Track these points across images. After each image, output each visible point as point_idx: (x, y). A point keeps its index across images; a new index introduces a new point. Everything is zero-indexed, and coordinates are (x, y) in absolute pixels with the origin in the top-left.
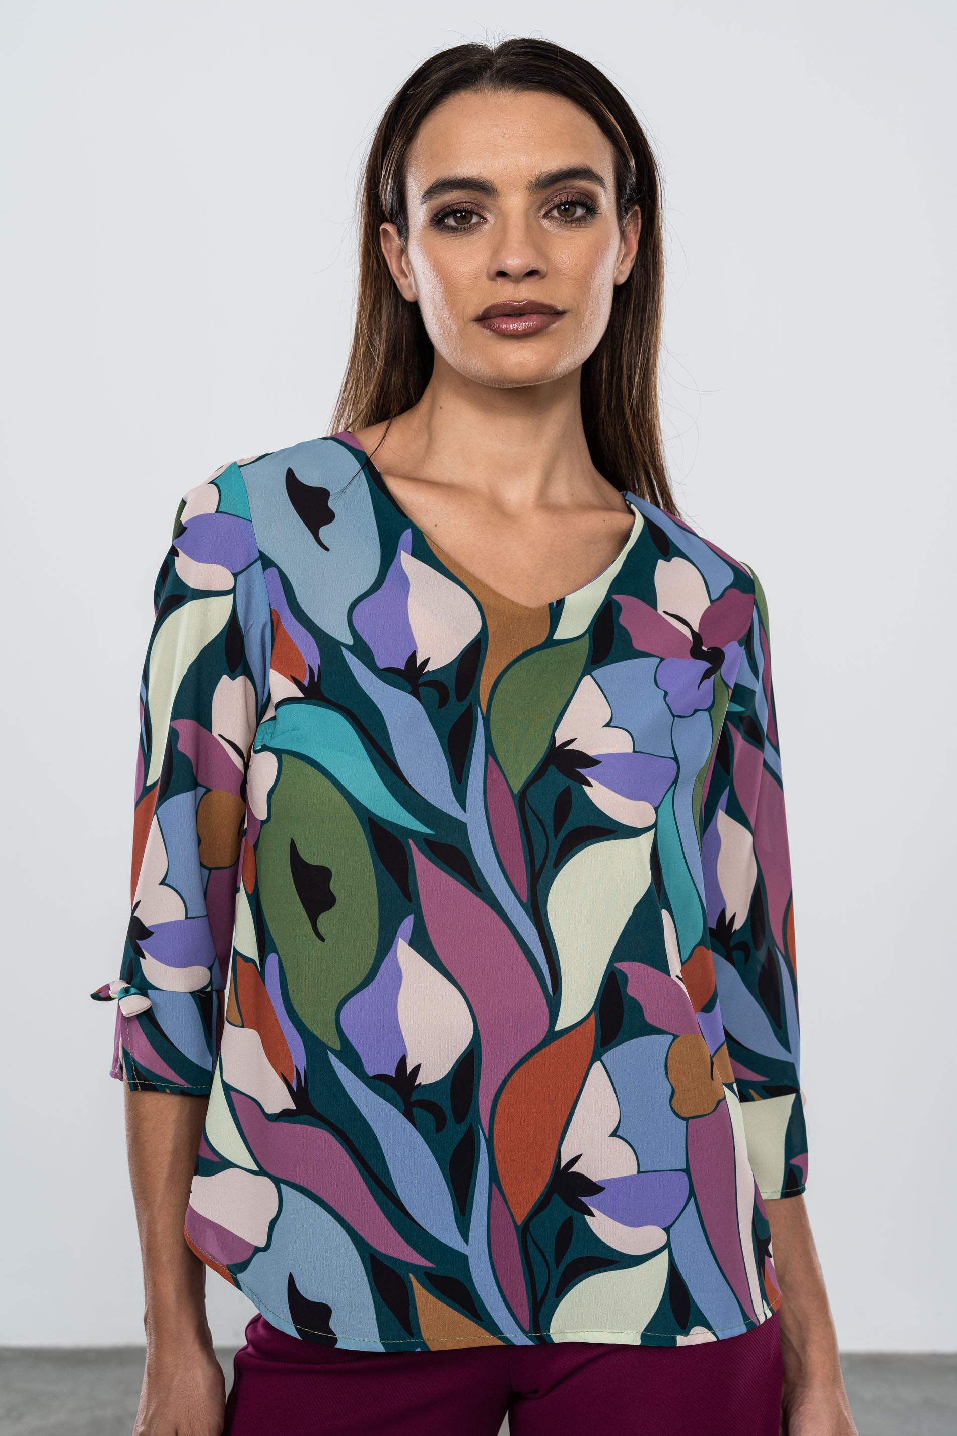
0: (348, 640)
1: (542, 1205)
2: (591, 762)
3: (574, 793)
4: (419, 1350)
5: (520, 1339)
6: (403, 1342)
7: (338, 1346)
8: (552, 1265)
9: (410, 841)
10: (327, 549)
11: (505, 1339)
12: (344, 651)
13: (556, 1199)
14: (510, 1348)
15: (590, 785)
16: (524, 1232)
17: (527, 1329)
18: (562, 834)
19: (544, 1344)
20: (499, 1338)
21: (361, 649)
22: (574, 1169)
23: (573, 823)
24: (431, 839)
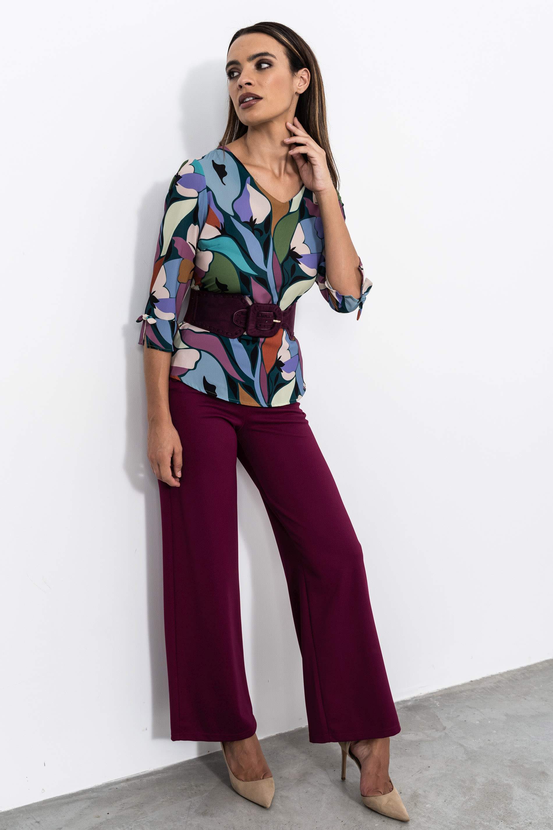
0: (233, 214)
1: (273, 369)
2: (300, 257)
3: (296, 266)
4: (238, 403)
5: (265, 405)
6: (234, 400)
7: (217, 397)
8: (273, 385)
9: (251, 277)
10: (225, 185)
11: (261, 405)
12: (231, 218)
13: (276, 367)
14: (262, 407)
15: (300, 264)
16: (269, 376)
17: (266, 402)
18: (293, 277)
19: (270, 407)
20: (259, 404)
21: (237, 217)
22: (280, 360)
23: (296, 274)
24: (257, 276)
